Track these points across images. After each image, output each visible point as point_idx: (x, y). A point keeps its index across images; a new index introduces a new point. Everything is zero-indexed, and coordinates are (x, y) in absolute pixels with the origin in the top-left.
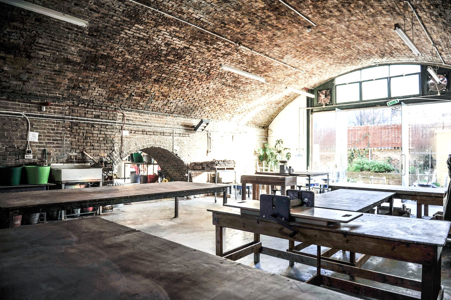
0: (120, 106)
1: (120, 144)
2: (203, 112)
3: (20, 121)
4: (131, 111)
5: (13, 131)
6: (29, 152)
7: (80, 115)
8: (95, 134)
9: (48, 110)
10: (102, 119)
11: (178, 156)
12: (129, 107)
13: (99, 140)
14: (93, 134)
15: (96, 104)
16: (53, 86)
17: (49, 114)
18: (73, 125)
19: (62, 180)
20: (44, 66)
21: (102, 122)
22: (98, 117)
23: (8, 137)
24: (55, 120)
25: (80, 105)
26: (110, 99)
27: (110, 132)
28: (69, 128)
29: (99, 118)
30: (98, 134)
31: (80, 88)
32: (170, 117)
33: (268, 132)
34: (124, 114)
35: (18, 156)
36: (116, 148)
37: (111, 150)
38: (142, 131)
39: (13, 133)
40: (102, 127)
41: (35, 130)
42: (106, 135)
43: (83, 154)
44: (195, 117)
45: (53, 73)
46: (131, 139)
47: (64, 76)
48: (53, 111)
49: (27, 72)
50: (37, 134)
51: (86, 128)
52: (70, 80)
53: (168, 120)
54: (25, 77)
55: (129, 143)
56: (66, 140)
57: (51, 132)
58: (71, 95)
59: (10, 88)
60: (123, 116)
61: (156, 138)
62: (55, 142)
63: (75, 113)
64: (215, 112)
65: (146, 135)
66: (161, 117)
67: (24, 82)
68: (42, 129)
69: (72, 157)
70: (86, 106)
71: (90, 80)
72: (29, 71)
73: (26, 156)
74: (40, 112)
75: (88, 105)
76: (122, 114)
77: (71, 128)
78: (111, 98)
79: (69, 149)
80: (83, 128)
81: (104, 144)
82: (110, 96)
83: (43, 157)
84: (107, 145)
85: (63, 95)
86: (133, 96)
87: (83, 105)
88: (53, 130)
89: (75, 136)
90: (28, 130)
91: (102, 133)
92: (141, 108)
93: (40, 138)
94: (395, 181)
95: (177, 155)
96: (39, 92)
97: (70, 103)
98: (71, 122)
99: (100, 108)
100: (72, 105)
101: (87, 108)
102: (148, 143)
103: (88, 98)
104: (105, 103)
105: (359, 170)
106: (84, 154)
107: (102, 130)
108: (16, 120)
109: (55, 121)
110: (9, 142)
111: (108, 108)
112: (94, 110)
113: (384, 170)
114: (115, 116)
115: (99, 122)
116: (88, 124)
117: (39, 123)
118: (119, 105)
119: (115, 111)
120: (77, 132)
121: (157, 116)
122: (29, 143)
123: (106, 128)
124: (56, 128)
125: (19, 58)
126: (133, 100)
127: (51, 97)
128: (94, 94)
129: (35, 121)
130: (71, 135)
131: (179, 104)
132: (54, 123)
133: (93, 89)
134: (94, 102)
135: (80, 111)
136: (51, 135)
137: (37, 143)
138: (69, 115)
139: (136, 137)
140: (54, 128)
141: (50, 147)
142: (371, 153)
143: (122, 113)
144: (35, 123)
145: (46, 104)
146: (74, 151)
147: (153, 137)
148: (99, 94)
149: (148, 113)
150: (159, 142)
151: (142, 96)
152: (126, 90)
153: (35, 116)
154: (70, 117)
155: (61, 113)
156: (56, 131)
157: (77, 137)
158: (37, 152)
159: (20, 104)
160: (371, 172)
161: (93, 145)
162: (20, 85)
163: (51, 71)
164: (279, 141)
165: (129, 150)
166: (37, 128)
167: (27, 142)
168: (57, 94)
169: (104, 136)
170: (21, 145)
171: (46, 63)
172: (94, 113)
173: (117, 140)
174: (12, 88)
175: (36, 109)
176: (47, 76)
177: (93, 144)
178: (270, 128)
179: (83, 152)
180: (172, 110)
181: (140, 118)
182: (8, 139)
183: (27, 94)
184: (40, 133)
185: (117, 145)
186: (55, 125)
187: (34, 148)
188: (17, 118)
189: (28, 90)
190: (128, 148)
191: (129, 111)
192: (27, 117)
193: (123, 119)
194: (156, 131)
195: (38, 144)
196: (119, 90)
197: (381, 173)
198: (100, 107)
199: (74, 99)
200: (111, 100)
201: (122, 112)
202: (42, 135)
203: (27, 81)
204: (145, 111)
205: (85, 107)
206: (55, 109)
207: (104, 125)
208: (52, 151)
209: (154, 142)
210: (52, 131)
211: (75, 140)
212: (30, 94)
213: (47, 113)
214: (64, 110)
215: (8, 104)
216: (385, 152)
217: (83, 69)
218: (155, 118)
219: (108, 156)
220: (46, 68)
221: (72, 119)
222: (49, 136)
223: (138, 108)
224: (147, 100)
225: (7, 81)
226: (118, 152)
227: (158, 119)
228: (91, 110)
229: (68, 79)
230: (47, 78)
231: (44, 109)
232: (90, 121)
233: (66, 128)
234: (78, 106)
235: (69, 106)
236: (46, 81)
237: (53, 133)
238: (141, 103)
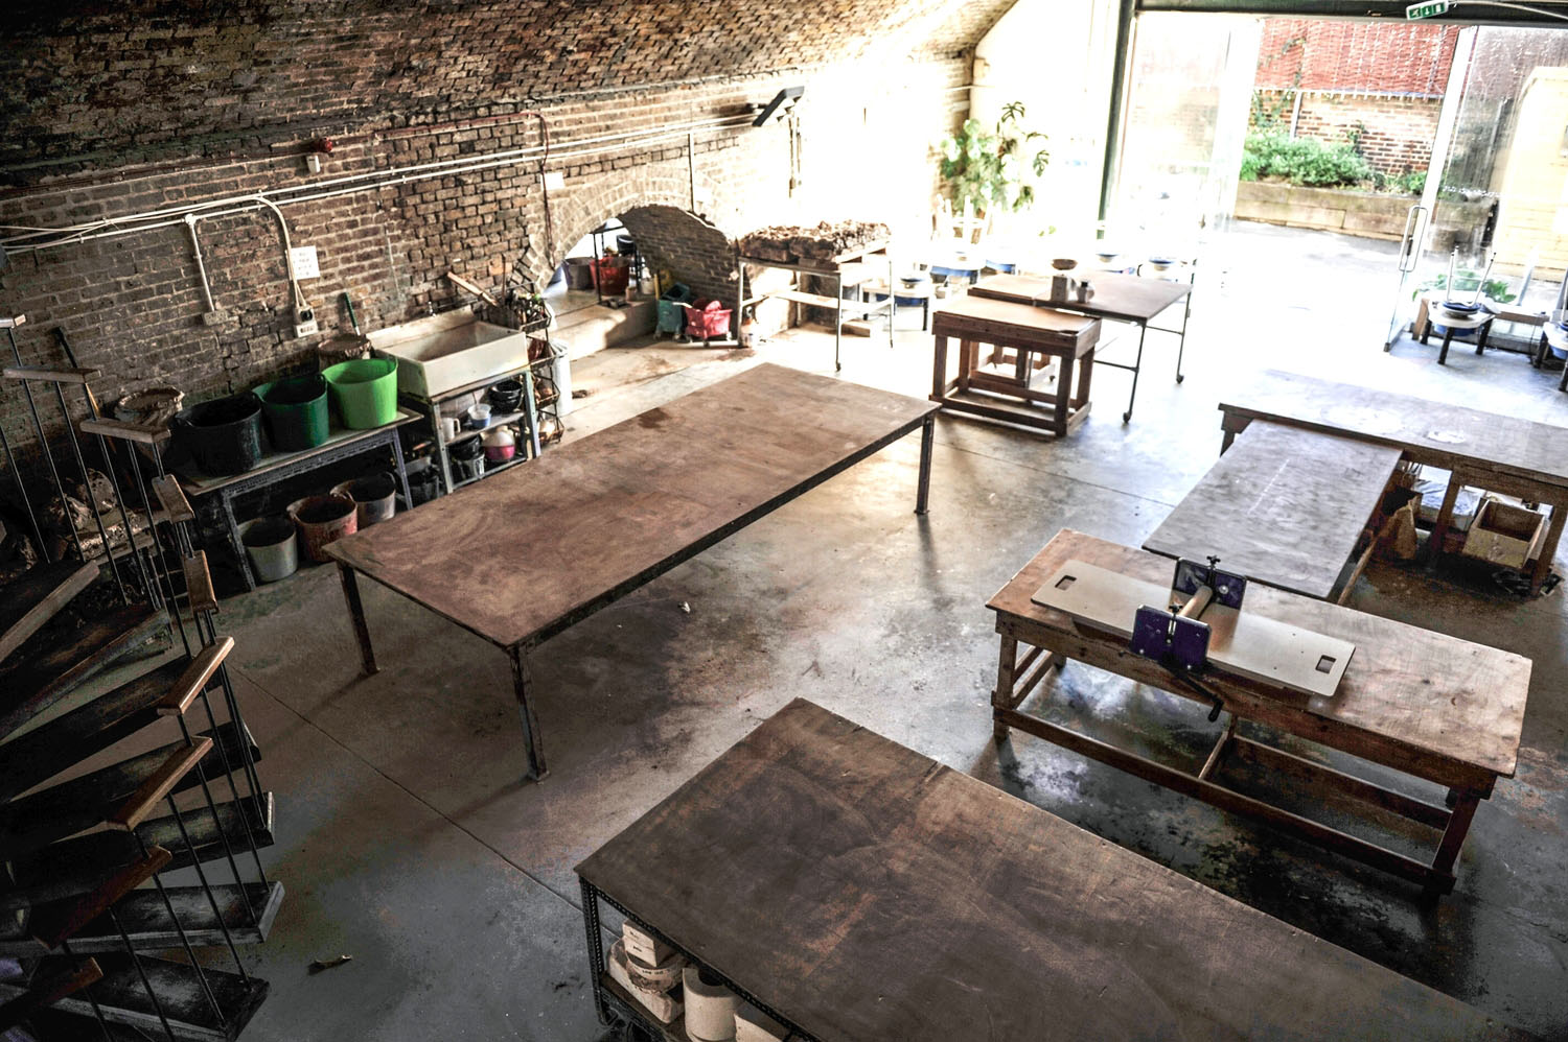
0: (529, 92)
1: (543, 223)
2: (778, 51)
3: (257, 223)
4: (563, 101)
5: (244, 260)
6: (306, 316)
7: (419, 155)
8: (470, 209)
9: (327, 164)
10: (482, 152)
11: (707, 219)
12: (554, 90)
13: (484, 224)
14: (463, 208)
15: (458, 104)
16: (330, 84)
17: (332, 178)
18: (403, 194)
19: (431, 393)
20: (308, 34)
21: (482, 162)
22: (468, 148)
23: (236, 284)
24: (349, 193)
25: (413, 121)
26: (499, 79)
27: (509, 191)
28: (395, 205)
29: (474, 151)
30: (476, 206)
31: (411, 68)
32: (679, 92)
33: (972, 68)
34: (542, 119)
35: (278, 333)
36: (533, 239)
37: (521, 247)
38: (601, 162)
39: (247, 265)
40: (486, 177)
41: (303, 241)
42: (500, 202)
43: (448, 282)
44: (754, 71)
45: (333, 46)
46: (573, 196)
47: (366, 46)
48: (339, 163)
49: (256, 63)
50: (313, 250)
51: (442, 194)
52: (387, 52)
53: (672, 103)
54: (247, 80)
55: (566, 213)
56: (395, 250)
57: (347, 235)
58: (385, 94)
59: (207, 122)
60: (542, 125)
61: (640, 174)
62: (366, 263)
63: (404, 153)
64: (816, 42)
65: (613, 173)
66: (651, 97)
67: (245, 94)
68: (319, 231)
69: (420, 298)
70: (430, 119)
71: (443, 40)
72: (261, 59)
73: (299, 328)
74: (304, 176)
75: (435, 113)
76: (537, 121)
77: (400, 203)
78: (502, 74)
79: (407, 276)
80: (432, 197)
81: (499, 233)
82: (501, 70)
83: (342, 320)
84: (509, 236)
85: (360, 101)
86: (571, 52)
87: (422, 118)
88: (352, 225)
89: (416, 227)
90: (285, 247)
91: (489, 197)
92: (592, 82)
93: (323, 260)
94: (1363, 219)
95: (703, 216)
96: (291, 110)
97: (380, 120)
98: (398, 187)
99: (471, 113)
100: (388, 129)
101: (435, 122)
102: (621, 196)
103: (434, 93)
104: (484, 95)
105: (1254, 176)
106: (450, 280)
107: (488, 188)
108: (245, 221)
109: (353, 195)
110: (244, 297)
111: (494, 108)
112: (454, 129)
113: (1336, 179)
114: (517, 133)
115: (476, 163)
116: (443, 178)
117: (310, 214)
118: (526, 89)
119: (516, 112)
120: (418, 216)
121: (639, 98)
122: (296, 286)
123: (496, 179)
124: (358, 218)
125: (233, 30)
126: (569, 64)
127: (328, 118)
128: (454, 75)
129: (298, 210)
130: (403, 230)
131: (710, 44)
132: (349, 201)
133: (452, 61)
134: (452, 99)
135: (416, 144)
136: (349, 243)
137: (318, 279)
138: (387, 167)
139: (585, 186)
140: (352, 218)
141: (356, 282)
142: (1301, 105)
143: (538, 116)
144: (299, 217)
145: (319, 146)
146: (420, 279)
147: (633, 172)
148: (469, 71)
149: (611, 96)
150: (651, 186)
151: (596, 47)
152: (552, 41)
153: (293, 195)
154: (393, 171)
155: (365, 164)
156: (360, 228)
157: (421, 232)
158: (324, 307)
159: (244, 164)
160: (1294, 185)
161: (469, 247)
162: (233, 107)
163: (329, 42)
164: (1012, 108)
165: (571, 235)
166: (306, 233)
167: (292, 283)
168: (342, 103)
169: (494, 206)
170: (278, 298)
171: (312, 25)
172: (457, 138)
173: (532, 212)
174: (212, 119)
175: (293, 170)
176: (316, 59)
177: (469, 241)
178: (980, 52)
179: (446, 274)
180: (685, 67)
181: (589, 120)
182: (237, 288)
183: (257, 124)
184: (318, 245)
185: (536, 229)
186: (353, 209)
187: (312, 297)
188: (245, 216)
189: (259, 114)
190: (566, 228)
191: (557, 104)
192: (273, 205)
193: (542, 136)
194: (641, 149)
195: (322, 284)
196: (530, 48)
197: (1324, 191)
198: (471, 111)
199: (394, 104)
200: (503, 81)
201: (536, 111)
202: (326, 249)
203: (254, 90)
204: (602, 91)
205: (428, 124)
206: (344, 155)
207: (489, 169)
208: (362, 294)
209: (637, 191)
210: (349, 231)
211: (416, 241)
212: (265, 123)
213: (327, 174)
214: (369, 149)
215: (209, 176)
216: (1350, 107)
217: (425, 15)
218: (633, 109)
219: (514, 268)
220: (315, 37)
221: (399, 175)
222: (345, 249)
223: (582, 85)
224: (610, 54)
225: (197, 102)
226: (540, 249)
227: (643, 108)
228: (447, 131)
229: (378, 54)
230: (316, 66)
231: (316, 163)
232: (450, 167)
233: (387, 210)
234: (407, 125)
235: (384, 132)
236: (310, 75)
237: (355, 237)
238: (591, 70)
